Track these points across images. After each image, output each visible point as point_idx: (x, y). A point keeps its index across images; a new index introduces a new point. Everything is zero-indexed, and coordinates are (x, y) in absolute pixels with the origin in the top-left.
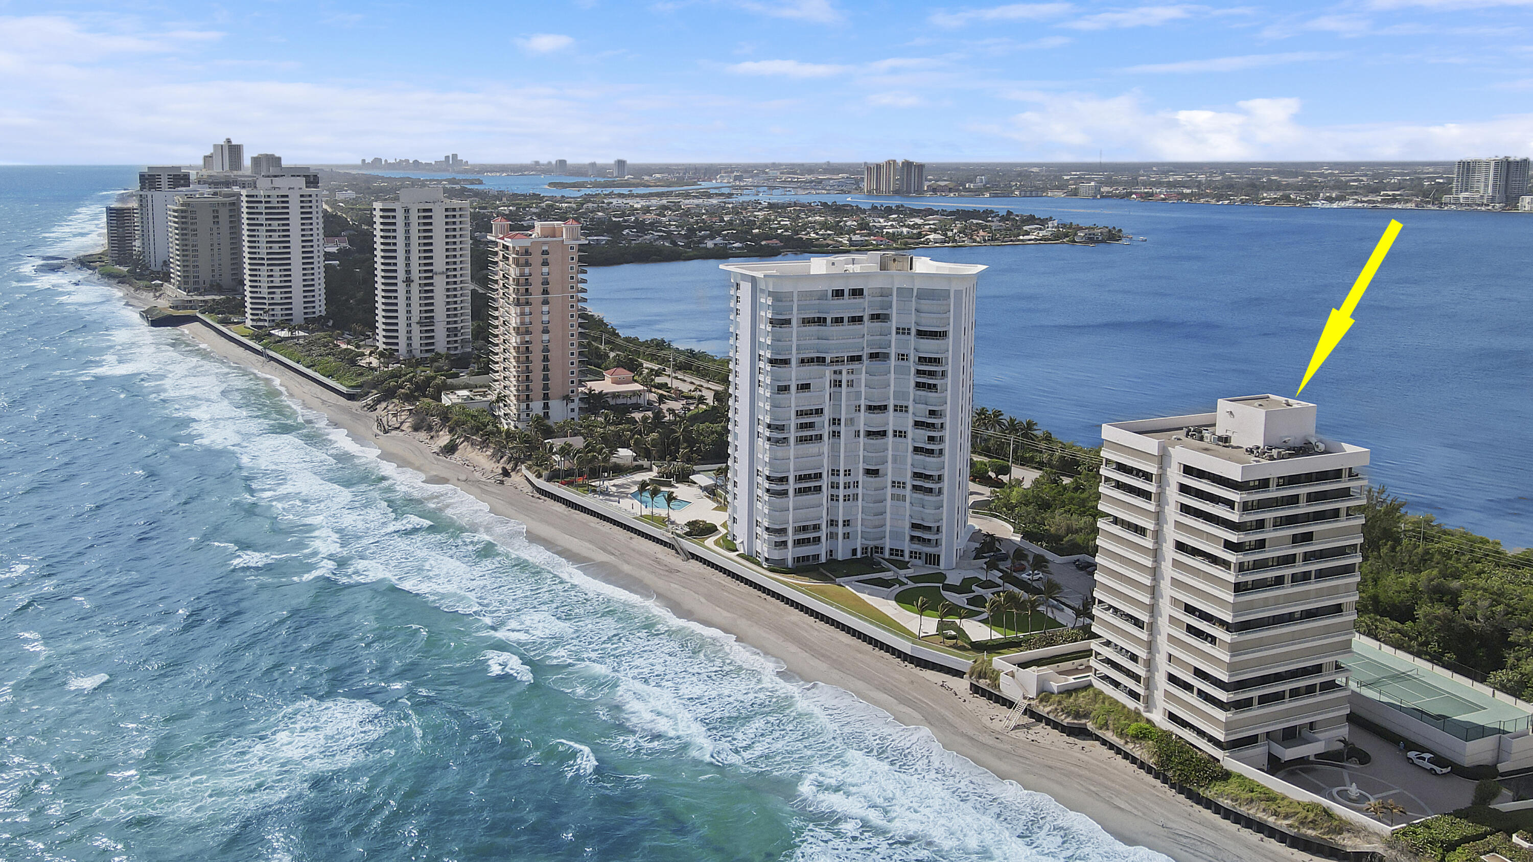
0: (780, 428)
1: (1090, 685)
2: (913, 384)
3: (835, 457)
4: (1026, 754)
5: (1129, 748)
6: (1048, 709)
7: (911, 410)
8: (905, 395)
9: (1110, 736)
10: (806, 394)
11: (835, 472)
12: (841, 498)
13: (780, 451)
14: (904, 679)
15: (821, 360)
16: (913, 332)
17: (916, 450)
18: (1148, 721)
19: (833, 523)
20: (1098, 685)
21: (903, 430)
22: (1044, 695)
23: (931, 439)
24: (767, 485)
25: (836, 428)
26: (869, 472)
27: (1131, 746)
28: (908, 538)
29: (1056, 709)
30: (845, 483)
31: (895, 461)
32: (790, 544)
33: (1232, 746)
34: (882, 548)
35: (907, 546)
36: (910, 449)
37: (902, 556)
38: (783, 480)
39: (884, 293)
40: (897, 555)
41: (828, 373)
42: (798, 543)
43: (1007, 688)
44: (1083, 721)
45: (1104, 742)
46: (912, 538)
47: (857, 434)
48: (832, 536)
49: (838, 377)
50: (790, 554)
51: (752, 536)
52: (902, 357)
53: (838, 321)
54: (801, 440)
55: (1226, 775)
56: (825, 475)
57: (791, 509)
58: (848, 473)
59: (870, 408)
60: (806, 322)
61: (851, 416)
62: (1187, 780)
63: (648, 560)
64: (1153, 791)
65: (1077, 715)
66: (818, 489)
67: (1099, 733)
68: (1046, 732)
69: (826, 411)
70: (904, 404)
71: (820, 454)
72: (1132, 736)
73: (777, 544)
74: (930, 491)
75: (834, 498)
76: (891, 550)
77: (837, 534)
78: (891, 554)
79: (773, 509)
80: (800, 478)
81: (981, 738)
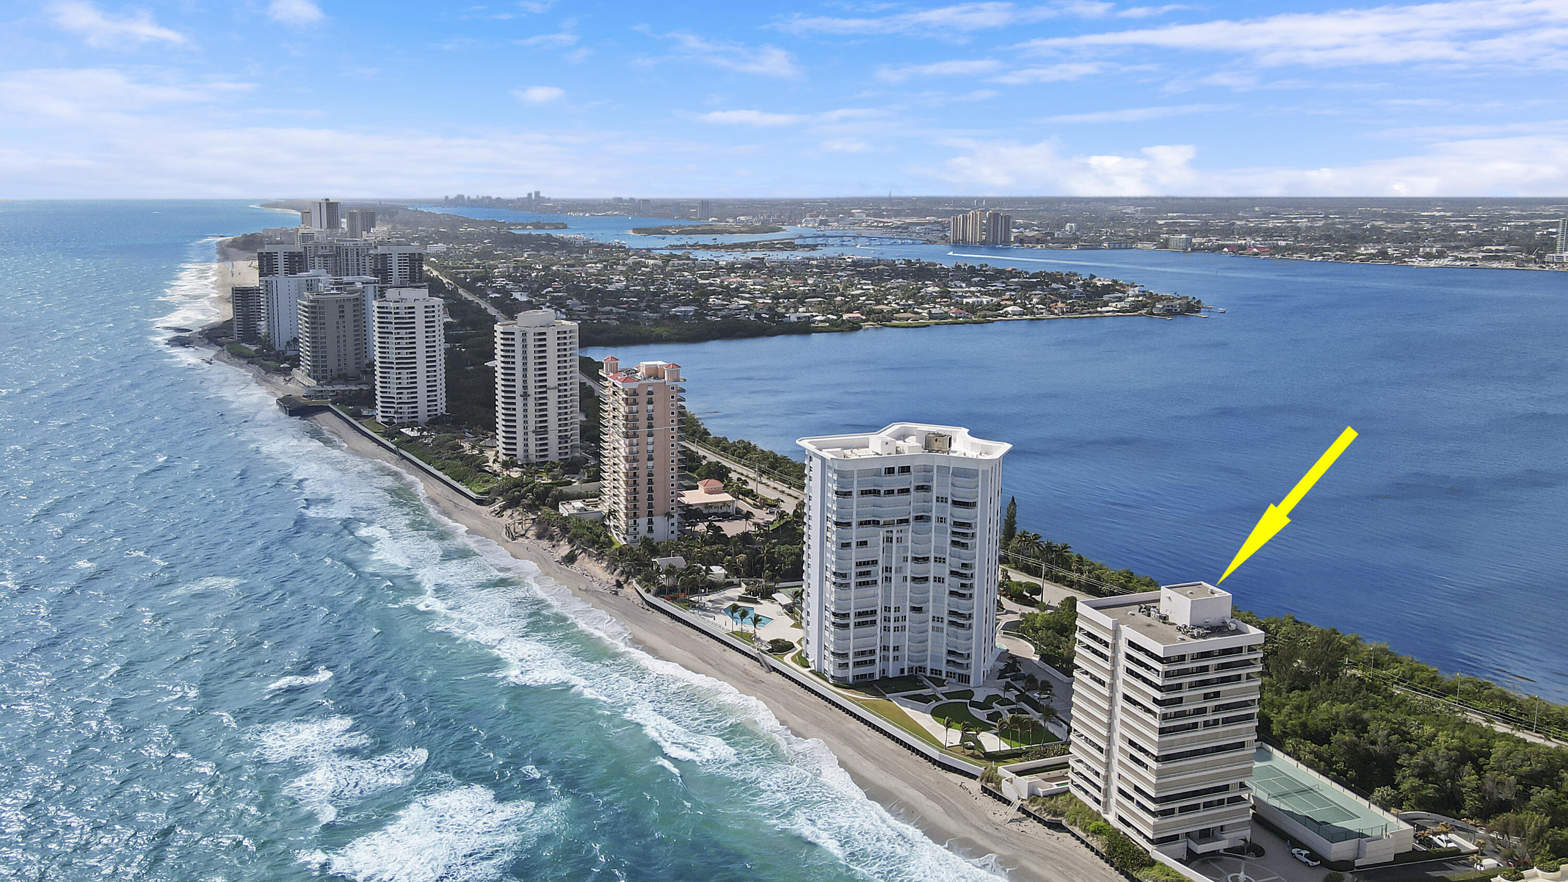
0: (844, 576)
1: (1068, 791)
2: (949, 542)
3: (887, 597)
4: (1015, 841)
5: (1089, 840)
6: (1035, 808)
7: (947, 561)
8: (943, 550)
9: (1077, 830)
10: (864, 549)
11: (887, 609)
12: (892, 629)
13: (843, 593)
14: (932, 780)
15: (876, 523)
16: (950, 501)
17: (952, 593)
18: (1105, 820)
19: (886, 648)
20: (1073, 790)
21: (942, 576)
22: (1033, 797)
23: (963, 586)
24: (833, 619)
25: (888, 575)
26: (914, 609)
27: (1090, 838)
28: (945, 661)
29: (1041, 809)
30: (895, 618)
31: (934, 601)
32: (851, 665)
33: (1158, 842)
34: (924, 668)
35: (944, 668)
36: (947, 592)
37: (940, 675)
38: (846, 616)
39: (927, 470)
40: (936, 674)
41: (882, 532)
42: (857, 664)
43: (1007, 790)
44: (1060, 819)
45: (1073, 835)
46: (948, 661)
47: (905, 579)
48: (885, 658)
49: (889, 535)
50: (851, 673)
51: (821, 657)
52: (941, 520)
53: (890, 492)
54: (860, 584)
55: (1152, 863)
56: (879, 612)
57: (852, 639)
58: (897, 609)
59: (916, 559)
60: (864, 493)
61: (900, 565)
62: (1125, 866)
63: (737, 671)
64: (1103, 872)
65: (1055, 814)
66: (874, 623)
67: (1070, 827)
68: (1032, 825)
69: (880, 562)
70: (942, 556)
71: (876, 595)
72: (1092, 832)
73: (840, 665)
74: (963, 626)
75: (886, 629)
76: (932, 670)
77: (888, 657)
78: (932, 673)
79: (837, 638)
80: (859, 614)
81: (984, 828)
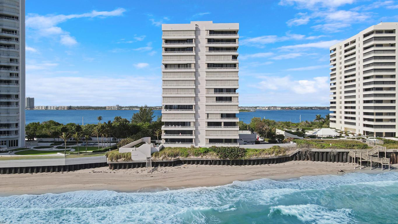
1: (163, 147)
5: (205, 158)
6: (161, 158)
9: (193, 158)
22: (155, 154)
27: (204, 157)
43: (135, 159)
44: (177, 157)
45: (190, 162)
55: (245, 150)
65: (175, 156)
67: (188, 159)
68: (164, 168)
72: (202, 154)
